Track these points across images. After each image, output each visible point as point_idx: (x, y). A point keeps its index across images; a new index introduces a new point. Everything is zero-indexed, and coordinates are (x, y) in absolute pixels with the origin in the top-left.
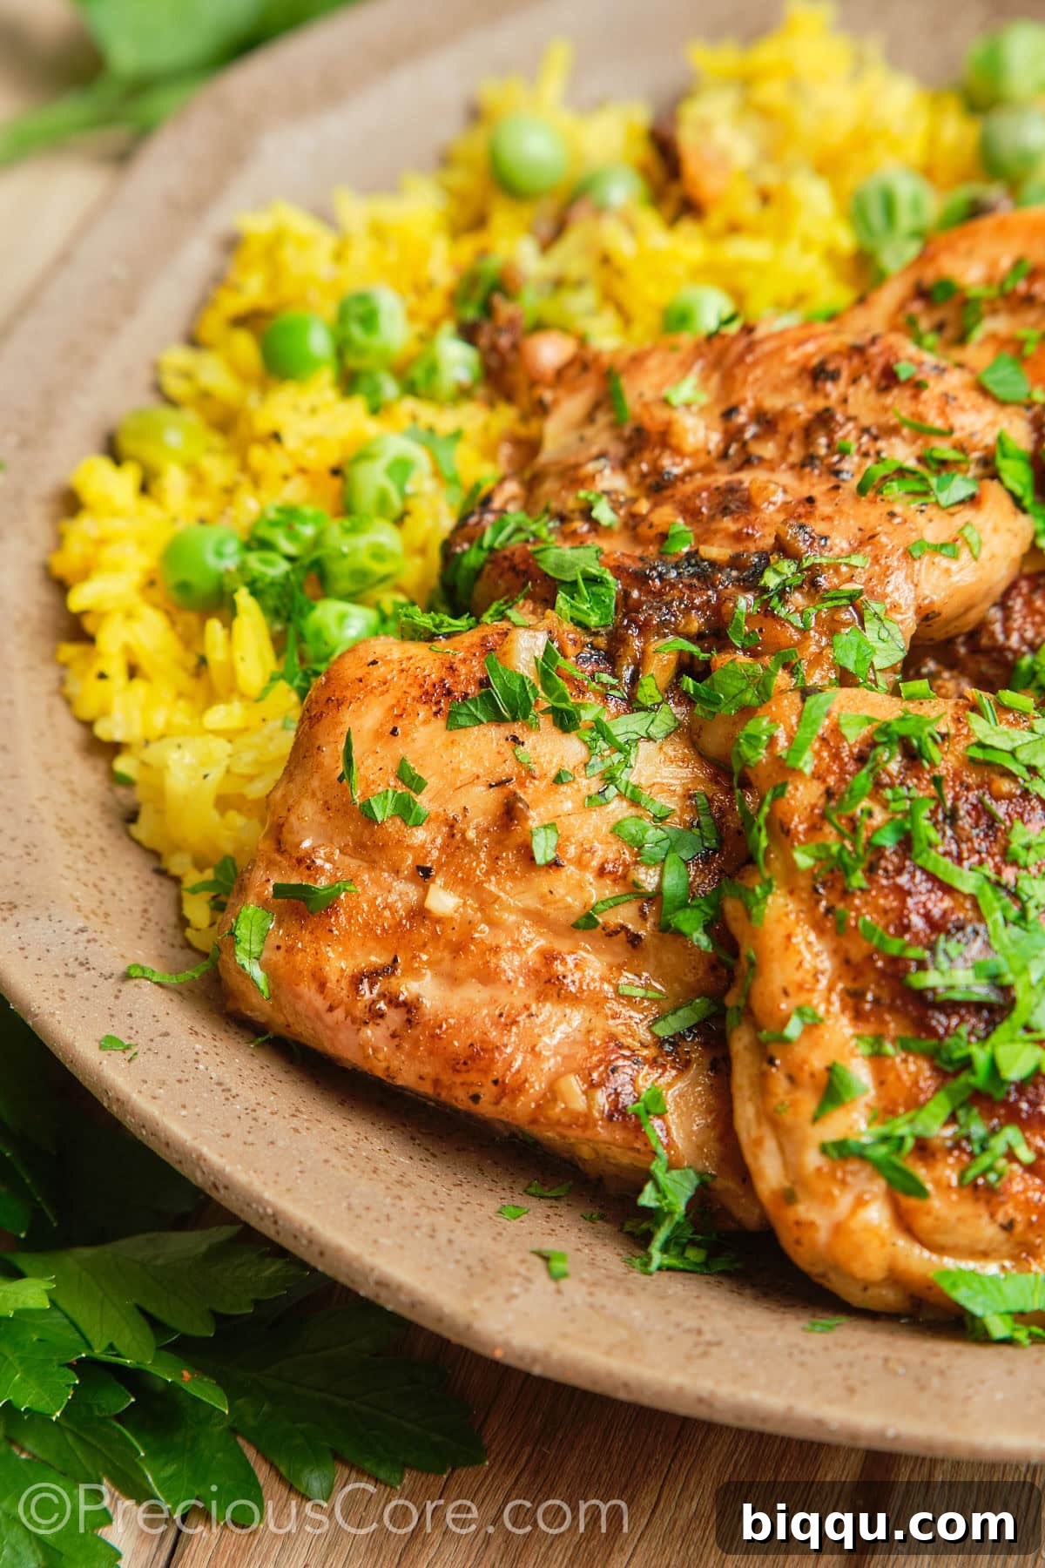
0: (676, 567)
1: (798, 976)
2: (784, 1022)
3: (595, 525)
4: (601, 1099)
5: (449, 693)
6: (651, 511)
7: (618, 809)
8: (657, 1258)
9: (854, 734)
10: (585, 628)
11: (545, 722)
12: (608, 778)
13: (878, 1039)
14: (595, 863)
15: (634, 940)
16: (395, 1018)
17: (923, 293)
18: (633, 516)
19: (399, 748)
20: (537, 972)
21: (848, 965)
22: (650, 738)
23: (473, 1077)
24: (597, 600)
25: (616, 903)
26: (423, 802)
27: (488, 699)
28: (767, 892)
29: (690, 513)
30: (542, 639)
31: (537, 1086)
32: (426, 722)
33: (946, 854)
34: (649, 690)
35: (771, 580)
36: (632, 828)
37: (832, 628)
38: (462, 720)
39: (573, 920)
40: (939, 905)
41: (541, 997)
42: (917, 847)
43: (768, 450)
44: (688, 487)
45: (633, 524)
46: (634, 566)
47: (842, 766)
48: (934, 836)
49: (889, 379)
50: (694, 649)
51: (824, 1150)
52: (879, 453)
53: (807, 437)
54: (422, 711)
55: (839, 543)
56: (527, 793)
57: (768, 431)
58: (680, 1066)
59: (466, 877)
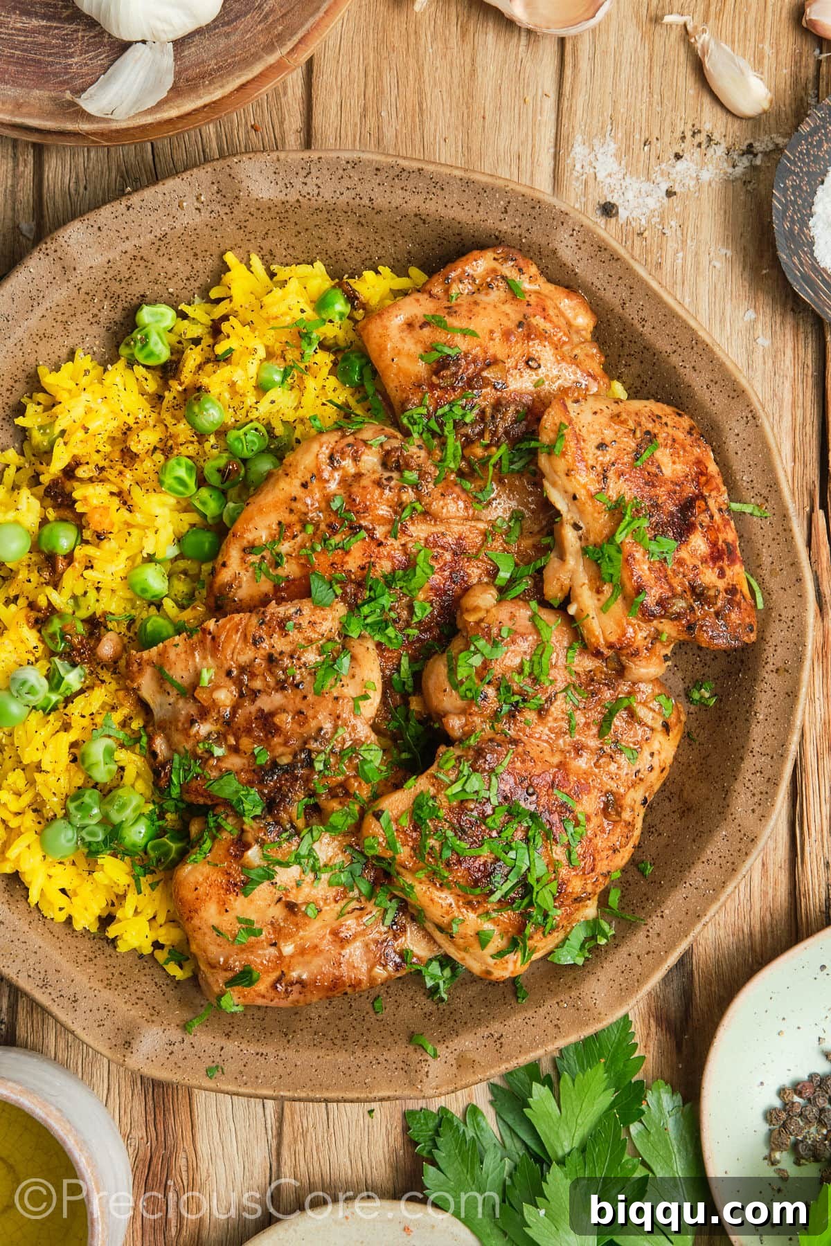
1: (444, 910)
2: (450, 926)
4: (390, 968)
5: (236, 885)
6: (237, 741)
7: (325, 877)
9: (405, 820)
11: (279, 870)
12: (315, 870)
13: (487, 913)
14: (332, 900)
15: (361, 909)
16: (297, 988)
18: (230, 746)
19: (233, 914)
20: (335, 941)
21: (459, 896)
22: (316, 842)
25: (347, 905)
26: (257, 925)
27: (254, 881)
28: (411, 886)
29: (256, 739)
30: (257, 848)
31: (364, 978)
32: (235, 900)
33: (471, 845)
35: (319, 765)
36: (335, 879)
37: (355, 768)
38: (248, 891)
39: (336, 919)
41: (343, 948)
42: (461, 853)
43: (259, 685)
45: (233, 750)
46: (255, 779)
47: (411, 836)
51: (492, 957)
52: (305, 664)
53: (272, 673)
54: (231, 897)
55: (328, 726)
56: (292, 898)
57: (253, 676)
58: (403, 929)
59: (290, 936)
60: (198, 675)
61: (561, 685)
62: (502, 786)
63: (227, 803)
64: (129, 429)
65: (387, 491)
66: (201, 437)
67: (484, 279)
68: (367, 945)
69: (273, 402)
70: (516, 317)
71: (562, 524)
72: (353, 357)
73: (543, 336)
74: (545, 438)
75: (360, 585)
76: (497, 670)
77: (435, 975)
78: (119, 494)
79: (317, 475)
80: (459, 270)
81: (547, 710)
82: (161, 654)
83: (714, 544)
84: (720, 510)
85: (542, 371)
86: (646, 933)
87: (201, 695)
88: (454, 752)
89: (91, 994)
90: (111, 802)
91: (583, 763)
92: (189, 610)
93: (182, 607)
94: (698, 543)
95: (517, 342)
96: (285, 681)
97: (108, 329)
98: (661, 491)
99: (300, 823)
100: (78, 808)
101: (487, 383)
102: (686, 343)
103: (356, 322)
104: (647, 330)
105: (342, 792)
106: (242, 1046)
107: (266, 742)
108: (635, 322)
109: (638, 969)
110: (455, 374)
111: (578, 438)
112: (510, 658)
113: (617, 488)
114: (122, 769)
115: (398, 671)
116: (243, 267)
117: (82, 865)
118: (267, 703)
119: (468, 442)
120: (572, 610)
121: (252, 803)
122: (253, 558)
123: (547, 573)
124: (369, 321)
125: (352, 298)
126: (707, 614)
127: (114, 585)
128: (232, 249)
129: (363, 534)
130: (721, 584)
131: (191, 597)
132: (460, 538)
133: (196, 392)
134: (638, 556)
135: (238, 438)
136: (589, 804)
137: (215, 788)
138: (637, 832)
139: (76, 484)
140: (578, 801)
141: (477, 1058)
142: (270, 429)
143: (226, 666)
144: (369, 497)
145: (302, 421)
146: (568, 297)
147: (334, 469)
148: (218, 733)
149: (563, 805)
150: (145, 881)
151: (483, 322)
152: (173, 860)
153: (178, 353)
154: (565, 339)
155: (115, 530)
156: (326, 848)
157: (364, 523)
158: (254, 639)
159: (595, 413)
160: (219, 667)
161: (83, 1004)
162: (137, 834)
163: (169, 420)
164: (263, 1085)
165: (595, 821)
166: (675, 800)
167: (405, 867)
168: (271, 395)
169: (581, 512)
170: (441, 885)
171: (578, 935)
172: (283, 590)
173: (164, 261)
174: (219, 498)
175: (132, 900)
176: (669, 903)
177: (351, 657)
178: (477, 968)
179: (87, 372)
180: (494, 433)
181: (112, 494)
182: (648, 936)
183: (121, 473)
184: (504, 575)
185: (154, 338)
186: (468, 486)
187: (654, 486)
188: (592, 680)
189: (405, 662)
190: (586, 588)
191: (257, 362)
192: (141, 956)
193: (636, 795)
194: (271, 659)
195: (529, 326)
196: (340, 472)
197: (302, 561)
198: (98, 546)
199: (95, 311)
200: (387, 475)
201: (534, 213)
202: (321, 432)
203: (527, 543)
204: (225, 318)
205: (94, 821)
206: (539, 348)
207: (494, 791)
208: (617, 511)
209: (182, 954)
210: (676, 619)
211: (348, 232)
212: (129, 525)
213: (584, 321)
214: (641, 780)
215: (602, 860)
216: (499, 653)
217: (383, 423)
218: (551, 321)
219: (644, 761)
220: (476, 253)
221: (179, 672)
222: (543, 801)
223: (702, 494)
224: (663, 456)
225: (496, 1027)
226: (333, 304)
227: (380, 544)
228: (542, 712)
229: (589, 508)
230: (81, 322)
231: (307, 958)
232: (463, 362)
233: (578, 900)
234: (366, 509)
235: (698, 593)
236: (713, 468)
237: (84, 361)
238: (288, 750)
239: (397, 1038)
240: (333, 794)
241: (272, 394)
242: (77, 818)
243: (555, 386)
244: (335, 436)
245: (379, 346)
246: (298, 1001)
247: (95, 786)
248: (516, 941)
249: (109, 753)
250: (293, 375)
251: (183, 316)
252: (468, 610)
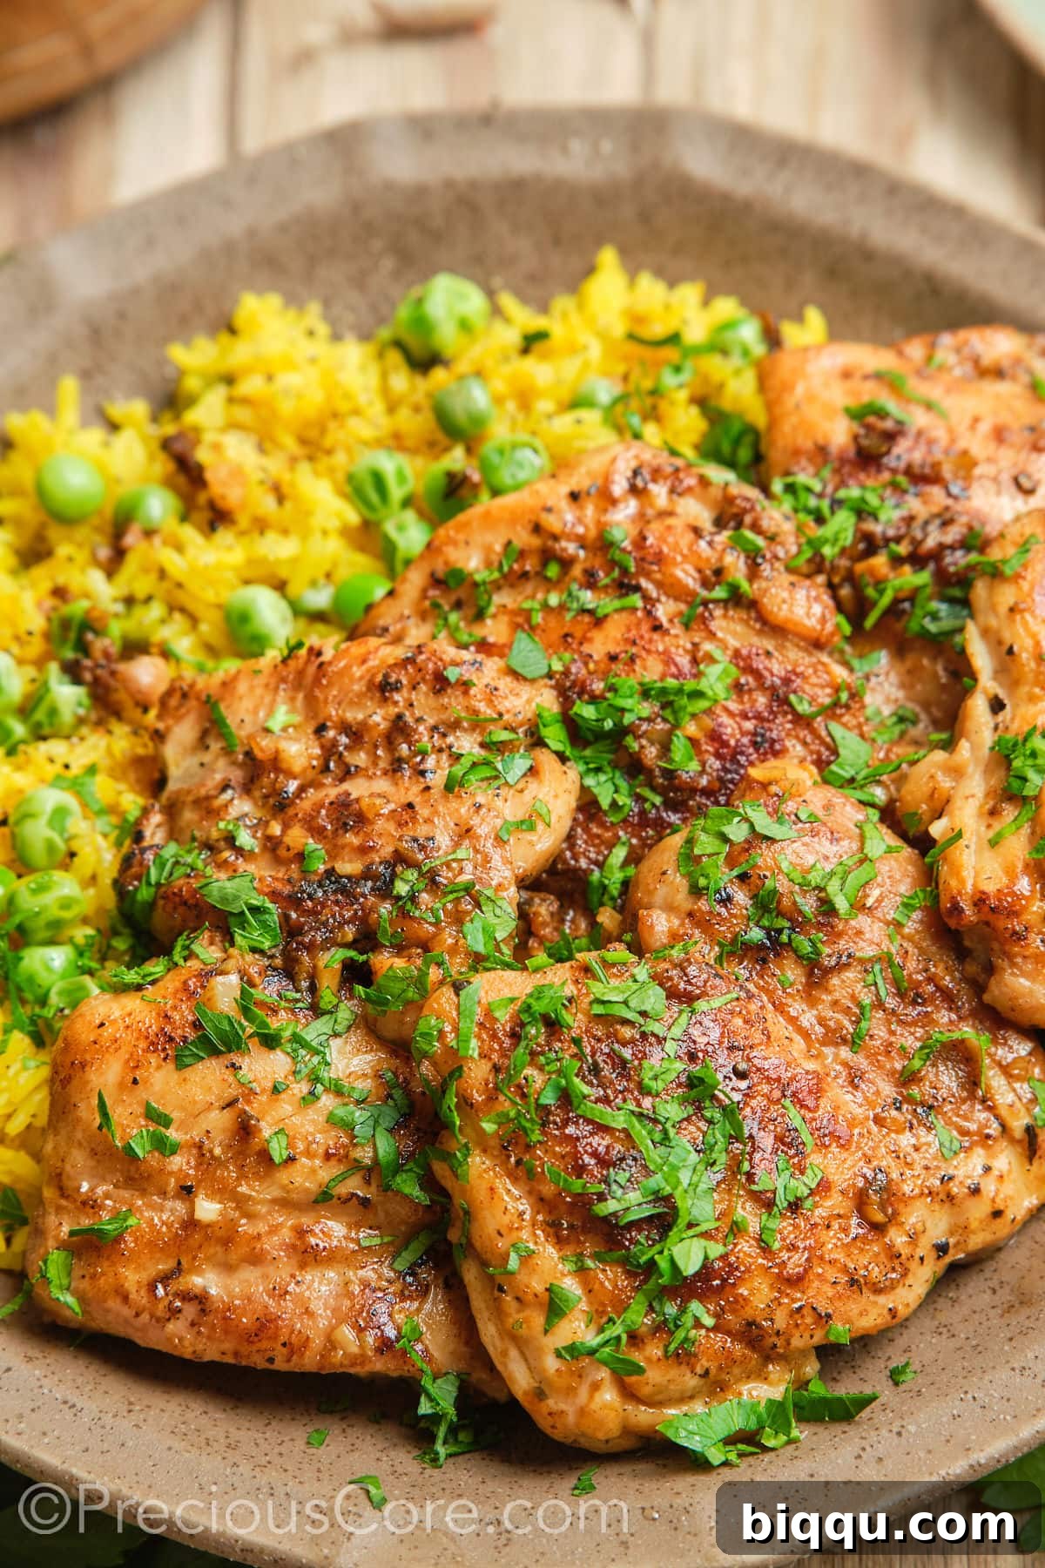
0: (320, 885)
1: (506, 1219)
2: (506, 1258)
3: (239, 851)
4: (370, 1338)
5: (171, 1039)
6: (284, 831)
7: (327, 1101)
8: (441, 1450)
9: (503, 1016)
10: (262, 952)
11: (254, 1044)
12: (315, 1079)
13: (580, 1257)
14: (321, 1151)
15: (365, 1203)
16: (190, 1311)
17: (437, 582)
18: (269, 838)
19: (142, 1093)
20: (294, 1247)
21: (541, 1202)
22: (336, 1035)
23: (265, 1345)
24: (264, 925)
25: (342, 1178)
26: (173, 1134)
27: (205, 1041)
28: (466, 1156)
29: (317, 832)
30: (234, 978)
31: (317, 1341)
32: (159, 1067)
33: (597, 1100)
34: (327, 997)
35: (401, 888)
36: (341, 1112)
37: (458, 919)
38: (188, 1061)
39: (313, 1199)
40: (600, 1142)
41: (303, 1266)
42: (575, 1103)
43: (360, 758)
44: (305, 805)
45: (272, 846)
46: (287, 890)
47: (501, 1044)
48: (586, 1090)
49: (440, 683)
50: (352, 954)
51: (559, 1355)
52: (450, 747)
53: (390, 745)
54: (154, 1059)
55: (444, 839)
56: (253, 1110)
58: (422, 1289)
62: (696, 1032)
65: (703, 545)
68: (346, 1284)
69: (579, 422)
70: (1027, 417)
71: (973, 693)
74: (997, 552)
76: (766, 860)
79: (600, 486)
81: (827, 977)
82: (226, 683)
86: (857, 1451)
87: (260, 740)
91: (854, 1100)
96: (406, 761)
99: (326, 986)
105: (421, 947)
107: (331, 838)
114: (74, 854)
115: (602, 866)
118: (359, 787)
119: (870, 547)
120: (936, 829)
123: (920, 769)
128: (614, 244)
129: (636, 600)
132: (794, 672)
135: (499, 449)
136: (837, 1166)
137: (211, 893)
140: (821, 1147)
143: (322, 715)
148: (259, 815)
149: (791, 1132)
155: (242, 516)
156: (350, 1056)
157: (644, 583)
158: (385, 680)
160: (309, 715)
162: (47, 965)
165: (837, 1200)
169: (1014, 681)
170: (517, 1164)
177: (531, 769)
178: (522, 1381)
180: (917, 544)
182: (859, 1457)
184: (845, 766)
189: (619, 854)
190: (973, 802)
193: (931, 1221)
194: (399, 724)
196: (642, 501)
197: (520, 620)
198: (205, 532)
200: (714, 528)
207: (677, 1031)
214: (950, 1198)
215: (823, 1279)
216: (781, 834)
219: (967, 1168)
221: (242, 715)
222: (758, 1102)
227: (658, 629)
228: (817, 974)
229: (1028, 674)
231: (232, 1256)
232: (909, 441)
234: (658, 559)
241: (584, 415)
249: (61, 816)
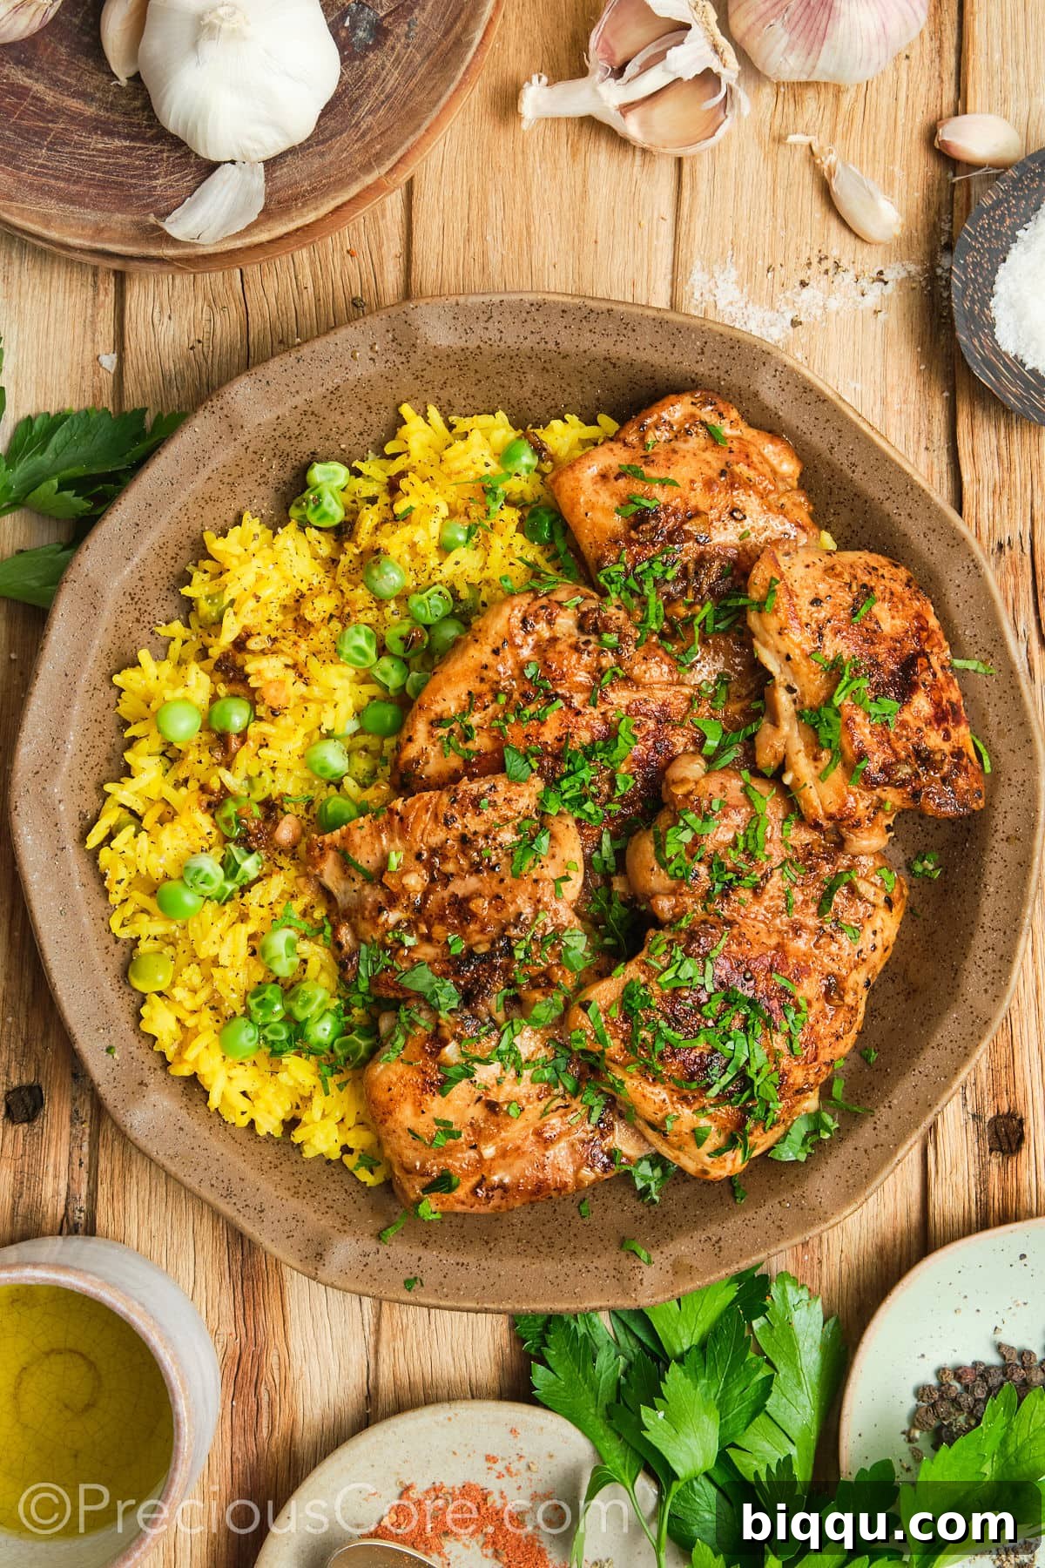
1: (657, 1105)
4: (598, 1169)
5: (432, 1084)
6: (429, 929)
7: (527, 1073)
9: (615, 1011)
11: (476, 1065)
12: (517, 1066)
13: (703, 1109)
14: (534, 1098)
15: (566, 1106)
16: (499, 1193)
18: (422, 935)
19: (430, 1115)
20: (538, 1142)
21: (673, 1091)
22: (517, 1036)
25: (551, 1103)
26: (455, 1127)
28: (623, 1082)
29: (450, 926)
31: (570, 1180)
32: (432, 1100)
33: (686, 1036)
35: (519, 954)
36: (538, 1075)
38: (445, 1090)
39: (539, 1117)
40: (695, 1055)
41: (546, 1149)
43: (451, 868)
44: (433, 908)
45: (426, 939)
47: (621, 1029)
51: (709, 1155)
52: (500, 845)
53: (465, 855)
54: (428, 1097)
55: (527, 911)
56: (492, 1097)
57: (445, 859)
58: (611, 1127)
59: (491, 1137)
60: (385, 859)
61: (777, 860)
62: (717, 971)
63: (420, 996)
64: (302, 596)
65: (585, 656)
66: (380, 602)
67: (682, 425)
68: (573, 1145)
69: (457, 563)
70: (718, 465)
71: (774, 687)
72: (541, 513)
73: (748, 485)
74: (755, 595)
75: (558, 757)
76: (709, 846)
77: (645, 1174)
78: (294, 666)
79: (509, 640)
80: (655, 417)
81: (763, 888)
82: (346, 837)
83: (937, 704)
84: (943, 667)
85: (748, 521)
86: (873, 1125)
87: (390, 881)
88: (664, 936)
89: (278, 1203)
90: (294, 998)
91: (802, 944)
92: (372, 789)
93: (364, 786)
94: (922, 703)
95: (720, 492)
96: (480, 863)
97: (277, 490)
98: (881, 649)
99: (500, 1016)
100: (260, 1005)
101: (689, 536)
102: (900, 488)
103: (544, 475)
104: (856, 476)
105: (545, 982)
106: (441, 1256)
107: (461, 930)
108: (845, 467)
109: (866, 1164)
110: (654, 528)
111: (790, 593)
112: (721, 833)
113: (834, 646)
114: (305, 961)
115: (599, 849)
116: (420, 419)
117: (265, 1065)
118: (460, 887)
119: (670, 601)
120: (788, 779)
121: (448, 995)
122: (442, 732)
123: (760, 740)
124: (560, 474)
125: (539, 449)
126: (933, 780)
127: (290, 764)
128: (408, 401)
129: (560, 703)
130: (947, 747)
131: (373, 775)
132: (663, 705)
133: (374, 554)
134: (858, 719)
135: (421, 603)
136: (810, 989)
137: (407, 981)
138: (860, 1017)
139: (248, 657)
140: (799, 985)
141: (695, 1264)
142: (454, 593)
143: (416, 849)
144: (565, 662)
145: (488, 582)
146: (772, 442)
147: (528, 633)
148: (408, 921)
149: (783, 990)
150: (332, 1081)
151: (683, 471)
152: (362, 1058)
153: (353, 514)
154: (771, 487)
155: (291, 705)
156: (527, 1043)
157: (560, 691)
158: (446, 820)
159: (808, 566)
160: (408, 850)
161: (269, 1215)
162: (323, 1031)
163: (346, 586)
164: (465, 1297)
165: (817, 1006)
166: (899, 980)
167: (615, 1061)
168: (454, 556)
169: (795, 673)
170: (654, 1080)
171: (800, 1128)
172: (474, 765)
173: (336, 416)
174: (401, 668)
175: (319, 1102)
176: (897, 1092)
177: (550, 836)
178: (691, 1167)
179: (256, 536)
180: (698, 591)
181: (287, 666)
182: (875, 1128)
183: (295, 643)
184: (712, 743)
185: (327, 498)
186: (670, 648)
187: (873, 643)
188: (811, 854)
189: (606, 839)
190: (802, 755)
191: (439, 521)
192: (329, 1162)
193: (858, 978)
194: (465, 841)
195: (733, 474)
196: (535, 636)
197: (495, 734)
198: (272, 723)
199: (263, 471)
200: (584, 638)
201: (733, 353)
202: (512, 594)
203: (734, 708)
204: (402, 474)
205: (276, 1019)
206: (743, 498)
207: (709, 976)
208: (835, 671)
209: (372, 1160)
210: (900, 786)
211: (531, 378)
212: (304, 699)
213: (789, 467)
214: (864, 960)
215: (824, 1048)
216: (711, 828)
217: (576, 582)
218: (755, 469)
219: (866, 940)
220: (672, 397)
221: (365, 857)
222: (762, 986)
223: (923, 650)
224: (881, 610)
225: (714, 1230)
226: (519, 457)
227: (578, 713)
228: (757, 890)
229: (804, 669)
230: (248, 485)
231: (509, 1160)
232: (662, 515)
233: (800, 1091)
234: (563, 676)
235: (924, 758)
236: (933, 623)
237: (252, 525)
238: (486, 938)
239: (607, 1243)
240: (534, 984)
241: (457, 554)
242: (259, 1015)
243: (762, 539)
244: (528, 598)
245: (572, 499)
246: (499, 1207)
247: (276, 981)
248: (735, 1137)
249: (291, 945)
250: (478, 534)
251: (357, 473)
252: (674, 783)
